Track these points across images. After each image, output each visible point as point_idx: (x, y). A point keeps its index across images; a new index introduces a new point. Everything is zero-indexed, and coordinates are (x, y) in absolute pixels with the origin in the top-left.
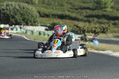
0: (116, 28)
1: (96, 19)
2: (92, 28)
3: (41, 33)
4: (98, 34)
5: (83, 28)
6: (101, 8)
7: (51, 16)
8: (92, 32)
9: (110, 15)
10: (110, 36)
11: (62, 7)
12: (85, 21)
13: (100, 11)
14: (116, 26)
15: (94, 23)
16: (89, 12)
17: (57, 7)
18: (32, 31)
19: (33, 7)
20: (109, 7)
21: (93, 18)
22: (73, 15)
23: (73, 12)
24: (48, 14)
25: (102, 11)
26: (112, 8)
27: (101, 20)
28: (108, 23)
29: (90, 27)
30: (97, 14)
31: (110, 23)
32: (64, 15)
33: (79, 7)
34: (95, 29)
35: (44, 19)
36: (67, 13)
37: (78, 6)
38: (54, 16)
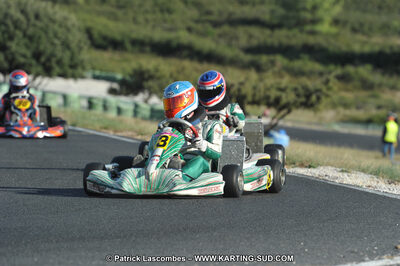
0: (347, 90)
1: (280, 60)
2: (267, 89)
3: (95, 101)
4: (289, 112)
5: (239, 90)
6: (300, 23)
7: (128, 45)
8: (269, 105)
9: (331, 48)
10: (326, 118)
11: (167, 16)
12: (246, 66)
13: (296, 31)
15: (274, 73)
16: (260, 35)
17: (149, 16)
18: (65, 96)
20: (328, 19)
21: (272, 57)
22: (206, 44)
23: (204, 34)
24: (118, 37)
25: (302, 31)
26: (336, 22)
27: (297, 64)
28: (321, 74)
29: (261, 86)
30: (285, 41)
31: (330, 73)
32: (174, 44)
33: (225, 16)
34: (278, 93)
35: (106, 57)
36: (184, 37)
37: (220, 13)
38: (140, 45)
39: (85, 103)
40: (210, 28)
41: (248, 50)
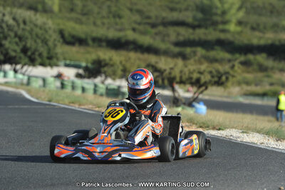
0: (248, 72)
1: (200, 51)
2: (190, 73)
3: (66, 83)
4: (206, 88)
5: (170, 73)
6: (215, 24)
7: (90, 42)
8: (192, 84)
9: (237, 42)
10: (234, 93)
11: (118, 20)
12: (175, 56)
13: (211, 30)
14: (251, 69)
15: (195, 60)
16: (185, 33)
17: (105, 21)
18: (44, 80)
20: (234, 20)
21: (194, 49)
22: (146, 40)
23: (144, 33)
24: (83, 36)
25: (215, 30)
26: (240, 23)
27: (212, 54)
28: (229, 61)
29: (186, 70)
30: (203, 37)
31: (236, 60)
32: (123, 40)
33: (160, 20)
34: (199, 75)
35: (74, 50)
36: (130, 35)
37: (157, 17)
38: (99, 41)
39: (58, 84)
40: (149, 29)
41: (177, 44)
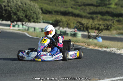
0: (120, 25)
1: (99, 16)
2: (95, 25)
4: (102, 31)
5: (87, 25)
6: (105, 5)
7: (54, 13)
8: (96, 30)
9: (115, 12)
10: (114, 33)
11: (65, 3)
12: (89, 18)
13: (104, 7)
14: (121, 23)
15: (97, 20)
16: (93, 9)
17: (60, 4)
18: (34, 28)
19: (35, 3)
20: (114, 3)
21: (97, 15)
22: (77, 12)
23: (76, 9)
24: (50, 10)
25: (106, 7)
26: (116, 4)
27: (105, 17)
28: (112, 20)
29: (94, 24)
30: (101, 10)
31: (114, 19)
32: (67, 12)
33: (83, 3)
34: (99, 26)
35: (47, 16)
36: (70, 10)
37: (81, 2)
38: (57, 12)
39: (40, 30)
40: (78, 7)
41: (90, 13)
